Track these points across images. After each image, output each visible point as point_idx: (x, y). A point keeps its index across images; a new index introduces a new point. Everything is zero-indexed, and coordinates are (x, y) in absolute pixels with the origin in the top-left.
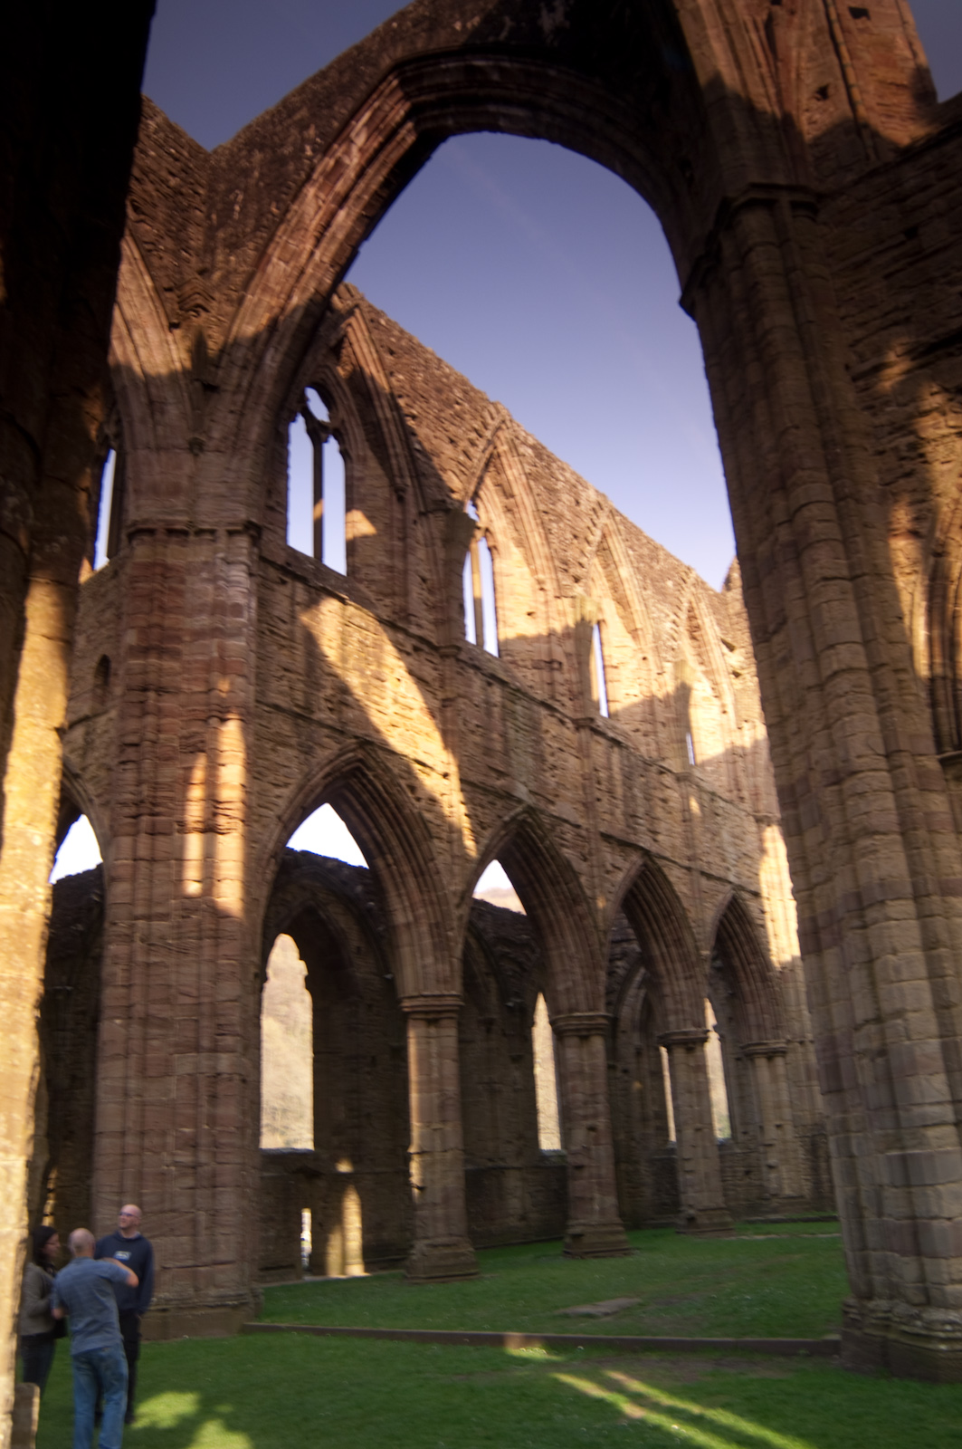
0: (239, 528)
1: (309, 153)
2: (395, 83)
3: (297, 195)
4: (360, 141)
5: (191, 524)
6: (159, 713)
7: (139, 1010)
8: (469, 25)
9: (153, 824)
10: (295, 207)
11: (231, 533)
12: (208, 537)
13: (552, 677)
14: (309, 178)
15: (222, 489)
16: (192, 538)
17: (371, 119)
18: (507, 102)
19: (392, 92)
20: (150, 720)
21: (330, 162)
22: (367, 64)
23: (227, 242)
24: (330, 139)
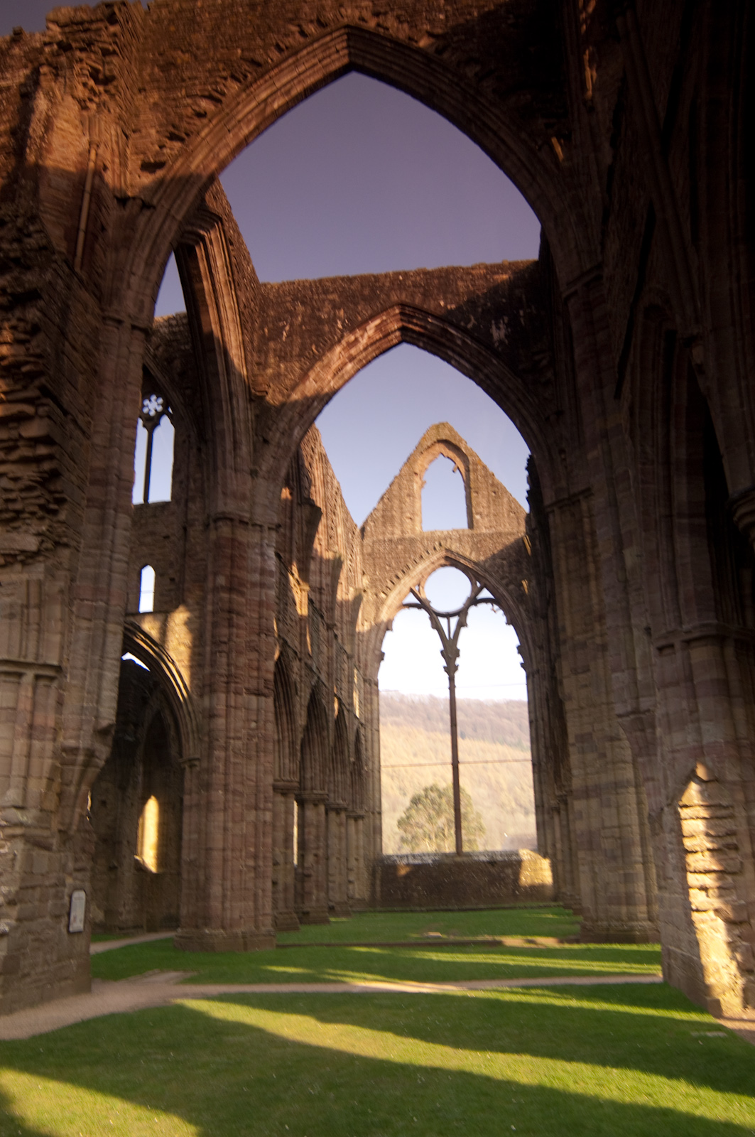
0: (274, 527)
1: (340, 326)
2: (397, 311)
3: (331, 348)
4: (371, 332)
5: (250, 519)
6: (238, 627)
7: (231, 787)
8: (449, 307)
9: (236, 688)
10: (329, 355)
11: (269, 529)
12: (258, 528)
13: (319, 596)
14: (339, 341)
15: (267, 502)
16: (250, 527)
17: (379, 324)
18: (461, 356)
19: (395, 315)
20: (235, 630)
21: (352, 338)
22: (381, 291)
23: (278, 353)
24: (355, 325)
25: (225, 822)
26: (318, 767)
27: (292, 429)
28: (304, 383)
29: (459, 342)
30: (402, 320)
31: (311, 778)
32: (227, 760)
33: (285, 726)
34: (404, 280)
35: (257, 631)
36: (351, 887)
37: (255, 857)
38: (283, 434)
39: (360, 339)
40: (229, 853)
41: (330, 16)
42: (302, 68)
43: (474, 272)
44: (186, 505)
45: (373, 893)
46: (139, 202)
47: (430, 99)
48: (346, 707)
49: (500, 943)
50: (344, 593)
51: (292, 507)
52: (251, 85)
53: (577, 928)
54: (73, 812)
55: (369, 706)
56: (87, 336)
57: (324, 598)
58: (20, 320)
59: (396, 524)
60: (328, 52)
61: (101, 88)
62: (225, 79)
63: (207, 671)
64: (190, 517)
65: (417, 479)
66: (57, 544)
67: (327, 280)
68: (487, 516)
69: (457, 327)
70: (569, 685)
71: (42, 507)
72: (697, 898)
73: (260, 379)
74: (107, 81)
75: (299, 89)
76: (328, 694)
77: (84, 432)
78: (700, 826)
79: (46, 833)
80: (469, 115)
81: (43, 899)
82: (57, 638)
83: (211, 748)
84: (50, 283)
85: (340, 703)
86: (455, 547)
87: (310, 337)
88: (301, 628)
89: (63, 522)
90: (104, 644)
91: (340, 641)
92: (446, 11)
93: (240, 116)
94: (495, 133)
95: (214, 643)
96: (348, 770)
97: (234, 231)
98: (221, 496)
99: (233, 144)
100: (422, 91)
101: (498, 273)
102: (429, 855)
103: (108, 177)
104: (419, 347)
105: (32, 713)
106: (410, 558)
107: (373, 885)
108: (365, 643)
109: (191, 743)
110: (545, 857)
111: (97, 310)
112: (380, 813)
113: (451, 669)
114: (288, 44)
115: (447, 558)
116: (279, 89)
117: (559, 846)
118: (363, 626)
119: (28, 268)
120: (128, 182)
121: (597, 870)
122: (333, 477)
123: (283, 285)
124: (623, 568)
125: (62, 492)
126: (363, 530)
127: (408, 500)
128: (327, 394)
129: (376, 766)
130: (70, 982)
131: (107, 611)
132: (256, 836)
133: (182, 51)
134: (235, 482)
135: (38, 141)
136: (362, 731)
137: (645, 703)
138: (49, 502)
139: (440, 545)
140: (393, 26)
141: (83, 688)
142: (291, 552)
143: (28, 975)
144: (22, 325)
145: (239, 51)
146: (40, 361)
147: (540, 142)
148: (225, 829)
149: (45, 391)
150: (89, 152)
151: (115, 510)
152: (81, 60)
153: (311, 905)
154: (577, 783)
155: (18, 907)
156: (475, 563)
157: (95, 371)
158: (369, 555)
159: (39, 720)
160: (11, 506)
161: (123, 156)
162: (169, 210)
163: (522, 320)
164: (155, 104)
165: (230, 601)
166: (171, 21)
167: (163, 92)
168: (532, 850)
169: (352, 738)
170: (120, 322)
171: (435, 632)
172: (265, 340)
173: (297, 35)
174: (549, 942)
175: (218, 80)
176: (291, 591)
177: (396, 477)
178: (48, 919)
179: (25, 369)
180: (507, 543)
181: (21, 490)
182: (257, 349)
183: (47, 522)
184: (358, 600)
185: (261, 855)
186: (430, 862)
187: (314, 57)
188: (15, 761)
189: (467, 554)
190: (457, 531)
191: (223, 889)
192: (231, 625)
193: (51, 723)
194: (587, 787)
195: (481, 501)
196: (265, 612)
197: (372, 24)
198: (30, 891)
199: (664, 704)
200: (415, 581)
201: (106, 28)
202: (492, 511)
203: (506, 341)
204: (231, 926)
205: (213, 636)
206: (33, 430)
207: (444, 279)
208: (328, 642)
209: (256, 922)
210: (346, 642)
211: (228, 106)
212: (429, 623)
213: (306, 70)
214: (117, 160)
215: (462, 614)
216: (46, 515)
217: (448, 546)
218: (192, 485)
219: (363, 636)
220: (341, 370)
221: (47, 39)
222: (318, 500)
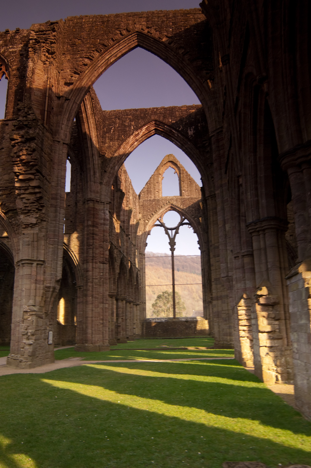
1: (132, 127)
2: (154, 123)
3: (129, 137)
4: (144, 131)
5: (100, 200)
6: (96, 239)
7: (94, 296)
8: (173, 122)
9: (95, 261)
10: (128, 139)
11: (107, 204)
12: (103, 203)
13: (124, 225)
14: (132, 134)
15: (105, 194)
16: (100, 203)
17: (147, 128)
18: (176, 140)
20: (95, 241)
21: (137, 133)
22: (148, 115)
23: (109, 138)
24: (138, 128)
25: (92, 308)
26: (123, 287)
27: (115, 167)
28: (119, 150)
29: (176, 135)
30: (155, 126)
31: (121, 291)
32: (93, 286)
33: (112, 273)
34: (156, 111)
35: (103, 241)
36: (134, 330)
37: (103, 320)
38: (111, 168)
39: (140, 133)
40: (94, 319)
41: (131, 27)
43: (182, 108)
44: (76, 194)
45: (143, 332)
46: (64, 98)
47: (166, 60)
48: (133, 264)
49: (186, 349)
50: (133, 222)
51: (114, 192)
52: (103, 54)
53: (213, 344)
54: (49, 306)
55: (141, 263)
56: (49, 148)
57: (125, 225)
58: (29, 147)
59: (152, 194)
60: (130, 41)
61: (50, 56)
62: (94, 51)
63: (85, 255)
64: (78, 199)
65: (160, 176)
66: (42, 220)
67: (128, 110)
68: (187, 191)
69: (175, 130)
70: (212, 261)
71: (37, 209)
72: (242, 333)
73: (103, 148)
74: (52, 53)
75: (120, 54)
76: (127, 260)
77: (49, 182)
78: (244, 312)
79: (41, 313)
80: (180, 67)
81: (41, 334)
82: (43, 251)
83: (87, 282)
84: (38, 133)
85: (131, 263)
86: (175, 203)
87: (121, 132)
88: (117, 237)
89: (44, 213)
90: (58, 253)
91: (131, 240)
92: (173, 27)
93: (99, 65)
94: (189, 75)
95: (87, 245)
96: (134, 287)
97: (94, 94)
98: (89, 192)
99: (97, 75)
100: (163, 57)
101: (191, 109)
102: (163, 318)
103: (54, 89)
104: (162, 136)
105: (36, 276)
106: (157, 207)
107: (143, 329)
108: (140, 239)
109: (80, 281)
110: (206, 319)
111: (52, 138)
112: (145, 303)
113: (172, 249)
114: (116, 39)
115: (171, 207)
116: (112, 55)
117: (211, 315)
118: (139, 233)
119: (30, 128)
120: (60, 90)
121: (220, 324)
122: (129, 178)
123: (111, 111)
124: (225, 230)
125: (43, 204)
126: (139, 196)
127: (157, 184)
128: (127, 153)
129: (144, 285)
130: (48, 359)
131: (58, 242)
132: (103, 312)
133: (78, 40)
134: (94, 187)
135: (30, 78)
136: (139, 273)
137: (230, 274)
138: (39, 207)
139: (169, 202)
140: (153, 32)
141: (51, 267)
142: (114, 209)
143: (37, 357)
144: (29, 149)
145: (99, 40)
146: (36, 161)
147: (204, 80)
148: (92, 310)
149: (38, 171)
150: (47, 81)
151: (60, 208)
152: (43, 47)
153: (120, 336)
154: (214, 295)
155: (35, 336)
156: (182, 209)
157: (52, 160)
158: (142, 205)
159: (38, 278)
160: (27, 208)
161: (58, 81)
162: (75, 100)
163: (199, 127)
164: (69, 59)
165: (93, 230)
166: (74, 27)
167: (71, 55)
168: (202, 317)
169: (135, 276)
170: (59, 142)
171: (167, 235)
172: (105, 133)
173: (119, 34)
174: (204, 348)
175: (91, 51)
176: (114, 224)
177: (152, 175)
178: (42, 340)
179: (31, 164)
180: (195, 202)
181: (30, 203)
182: (102, 137)
183: (39, 213)
184: (138, 224)
185: (105, 319)
186: (164, 321)
187: (125, 43)
188: (32, 291)
189: (179, 206)
190: (176, 197)
191: (92, 331)
192: (93, 239)
193: (42, 279)
194: (217, 296)
195: (185, 185)
196: (105, 234)
197: (146, 31)
198: (38, 331)
199: (236, 275)
200: (159, 216)
201: (52, 33)
202: (189, 189)
203: (193, 136)
204: (95, 343)
205: (87, 243)
206: (34, 184)
207: (171, 111)
208: (127, 241)
209: (103, 341)
210: (133, 240)
211: (95, 61)
212: (164, 232)
213: (123, 47)
214: (56, 83)
215: (177, 229)
216: (39, 211)
217: (172, 203)
218: (78, 187)
219: (139, 237)
220: (132, 145)
221: (31, 38)
222: (123, 188)
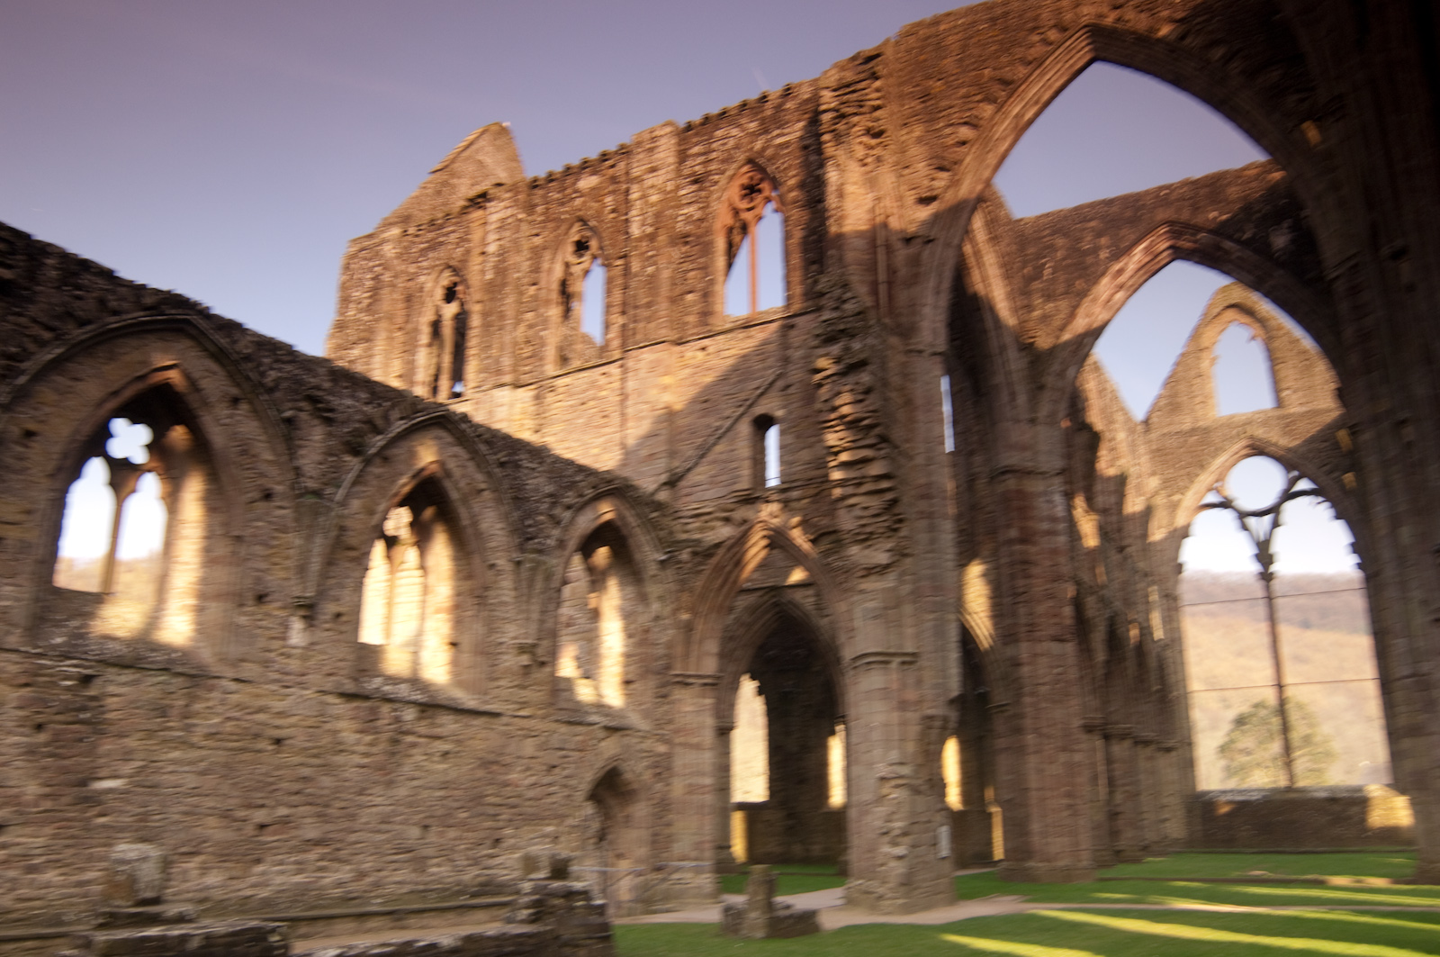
0: (1058, 472)
2: (1165, 230)
3: (1098, 281)
4: (1138, 257)
5: (1034, 468)
6: (1034, 576)
7: (1043, 730)
8: (1220, 218)
9: (1038, 636)
10: (1096, 288)
12: (1042, 476)
13: (1108, 520)
14: (1103, 274)
15: (1048, 447)
16: (1036, 476)
17: (1147, 247)
18: (1239, 267)
19: (1163, 234)
20: (1031, 580)
21: (1117, 267)
22: (1144, 210)
23: (1042, 293)
25: (1039, 763)
26: (1122, 700)
27: (1065, 369)
28: (1072, 322)
29: (1237, 254)
30: (1171, 239)
31: (1115, 711)
32: (1036, 704)
33: (1085, 664)
34: (1166, 195)
35: (1052, 579)
36: (1165, 825)
38: (1056, 376)
40: (1046, 793)
41: (1069, 17)
42: (1047, 77)
43: (1245, 174)
45: (1192, 832)
46: (921, 239)
48: (1146, 631)
51: (1070, 435)
52: (1004, 104)
53: (1414, 870)
55: (1172, 624)
56: (900, 374)
57: (1112, 518)
59: (1186, 411)
60: (1071, 54)
61: (874, 142)
62: (980, 102)
63: (1010, 621)
64: (974, 470)
65: (1204, 354)
66: (903, 555)
67: (1085, 206)
68: (1296, 391)
69: (1230, 238)
71: (889, 528)
74: (879, 134)
75: (1048, 95)
76: (1126, 621)
77: (909, 457)
79: (920, 781)
81: (923, 832)
82: (911, 630)
83: (1019, 694)
84: (872, 345)
85: (1138, 629)
86: (1260, 432)
87: (1075, 272)
88: (1092, 561)
89: (905, 537)
90: (947, 630)
91: (1132, 560)
93: (996, 137)
95: (1013, 594)
96: (1153, 698)
98: (1004, 449)
99: (994, 163)
101: (1271, 172)
102: (1258, 790)
103: (892, 222)
104: (1194, 262)
105: (901, 690)
106: (1204, 450)
107: (1191, 823)
108: (1159, 554)
110: (1402, 792)
111: (904, 347)
112: (1190, 744)
113: (1267, 575)
114: (1033, 57)
115: (1251, 445)
118: (1157, 534)
120: (908, 220)
123: (1038, 217)
124: (1399, 545)
125: (902, 513)
126: (1146, 422)
127: (1196, 381)
128: (1096, 329)
130: (942, 895)
131: (945, 604)
132: (1070, 775)
133: (937, 81)
134: (1016, 433)
135: (836, 211)
136: (1164, 654)
138: (893, 523)
139: (1242, 430)
140: (1132, 17)
141: (934, 667)
143: (918, 887)
144: (857, 387)
145: (988, 73)
146: (876, 414)
147: (1292, 125)
148: (1040, 770)
149: (882, 437)
150: (874, 206)
151: (940, 518)
152: (856, 124)
156: (1289, 450)
157: (909, 401)
158: (1158, 450)
159: (906, 696)
160: (866, 529)
162: (946, 239)
164: (919, 137)
165: (1024, 552)
166: (920, 50)
167: (924, 124)
168: (1384, 785)
169: (1154, 663)
170: (920, 352)
171: (1246, 535)
173: (1040, 45)
175: (973, 105)
176: (1077, 525)
177: (1181, 355)
178: (927, 848)
179: (865, 422)
180: (1328, 421)
181: (872, 516)
183: (893, 539)
186: (1259, 797)
188: (894, 728)
189: (1277, 439)
190: (1263, 412)
191: (1044, 826)
193: (916, 697)
195: (1290, 373)
196: (1059, 557)
198: (914, 825)
200: (1214, 476)
201: (871, 85)
202: (1305, 384)
203: (1291, 248)
204: (1054, 859)
205: (1011, 588)
206: (876, 469)
207: (1212, 185)
208: (1121, 565)
209: (1076, 855)
210: (1139, 558)
211: (985, 129)
212: (1236, 523)
214: (896, 204)
215: (1275, 511)
216: (892, 534)
217: (1252, 433)
219: (1157, 546)
220: (1108, 302)
221: (823, 107)
222: (1095, 418)
